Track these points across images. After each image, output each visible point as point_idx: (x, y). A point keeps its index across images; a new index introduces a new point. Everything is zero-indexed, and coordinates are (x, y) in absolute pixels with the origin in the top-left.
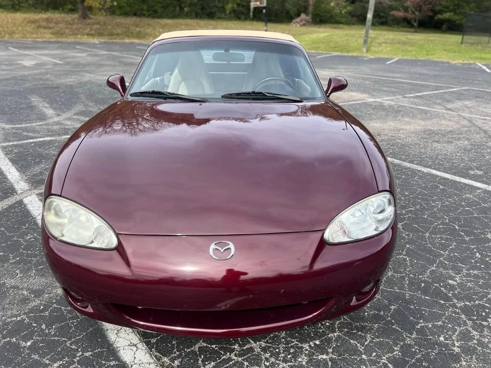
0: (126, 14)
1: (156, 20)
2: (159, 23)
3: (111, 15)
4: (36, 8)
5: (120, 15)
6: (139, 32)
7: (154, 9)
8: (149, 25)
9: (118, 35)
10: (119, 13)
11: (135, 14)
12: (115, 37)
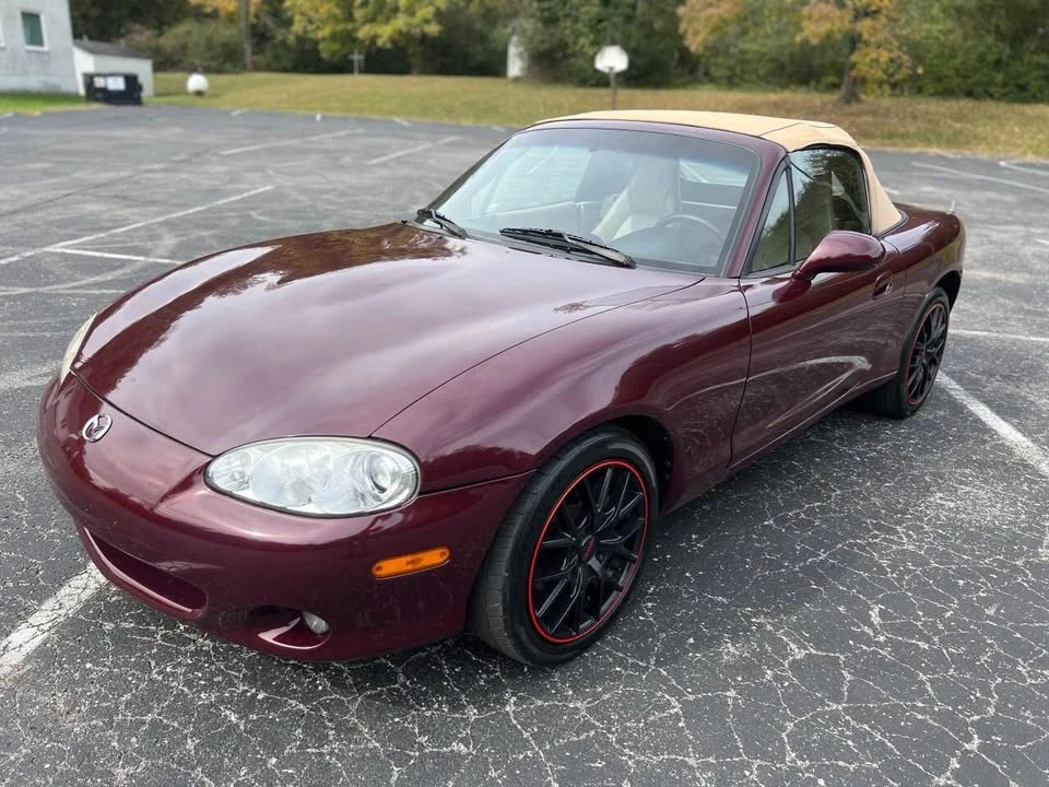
0: (948, 93)
1: (1018, 107)
2: (1022, 114)
3: (911, 94)
4: (768, 83)
5: (932, 95)
6: (958, 133)
7: (1021, 82)
8: (991, 118)
9: (905, 136)
10: (932, 91)
11: (970, 94)
12: (897, 140)
